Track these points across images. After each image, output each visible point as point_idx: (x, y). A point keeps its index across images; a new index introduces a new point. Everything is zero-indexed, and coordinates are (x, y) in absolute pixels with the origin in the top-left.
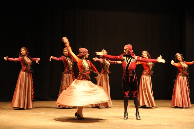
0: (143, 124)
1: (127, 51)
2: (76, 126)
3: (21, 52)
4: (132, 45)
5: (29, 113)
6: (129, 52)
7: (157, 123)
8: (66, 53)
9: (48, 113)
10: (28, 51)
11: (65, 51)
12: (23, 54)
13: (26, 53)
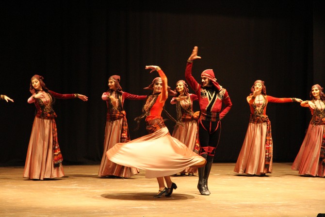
0: (241, 204)
1: (207, 80)
2: (130, 208)
3: (33, 85)
4: (213, 71)
5: (52, 186)
6: (211, 82)
7: (265, 203)
8: (112, 85)
9: (82, 186)
10: (43, 81)
11: (110, 81)
12: (36, 88)
13: (41, 84)
